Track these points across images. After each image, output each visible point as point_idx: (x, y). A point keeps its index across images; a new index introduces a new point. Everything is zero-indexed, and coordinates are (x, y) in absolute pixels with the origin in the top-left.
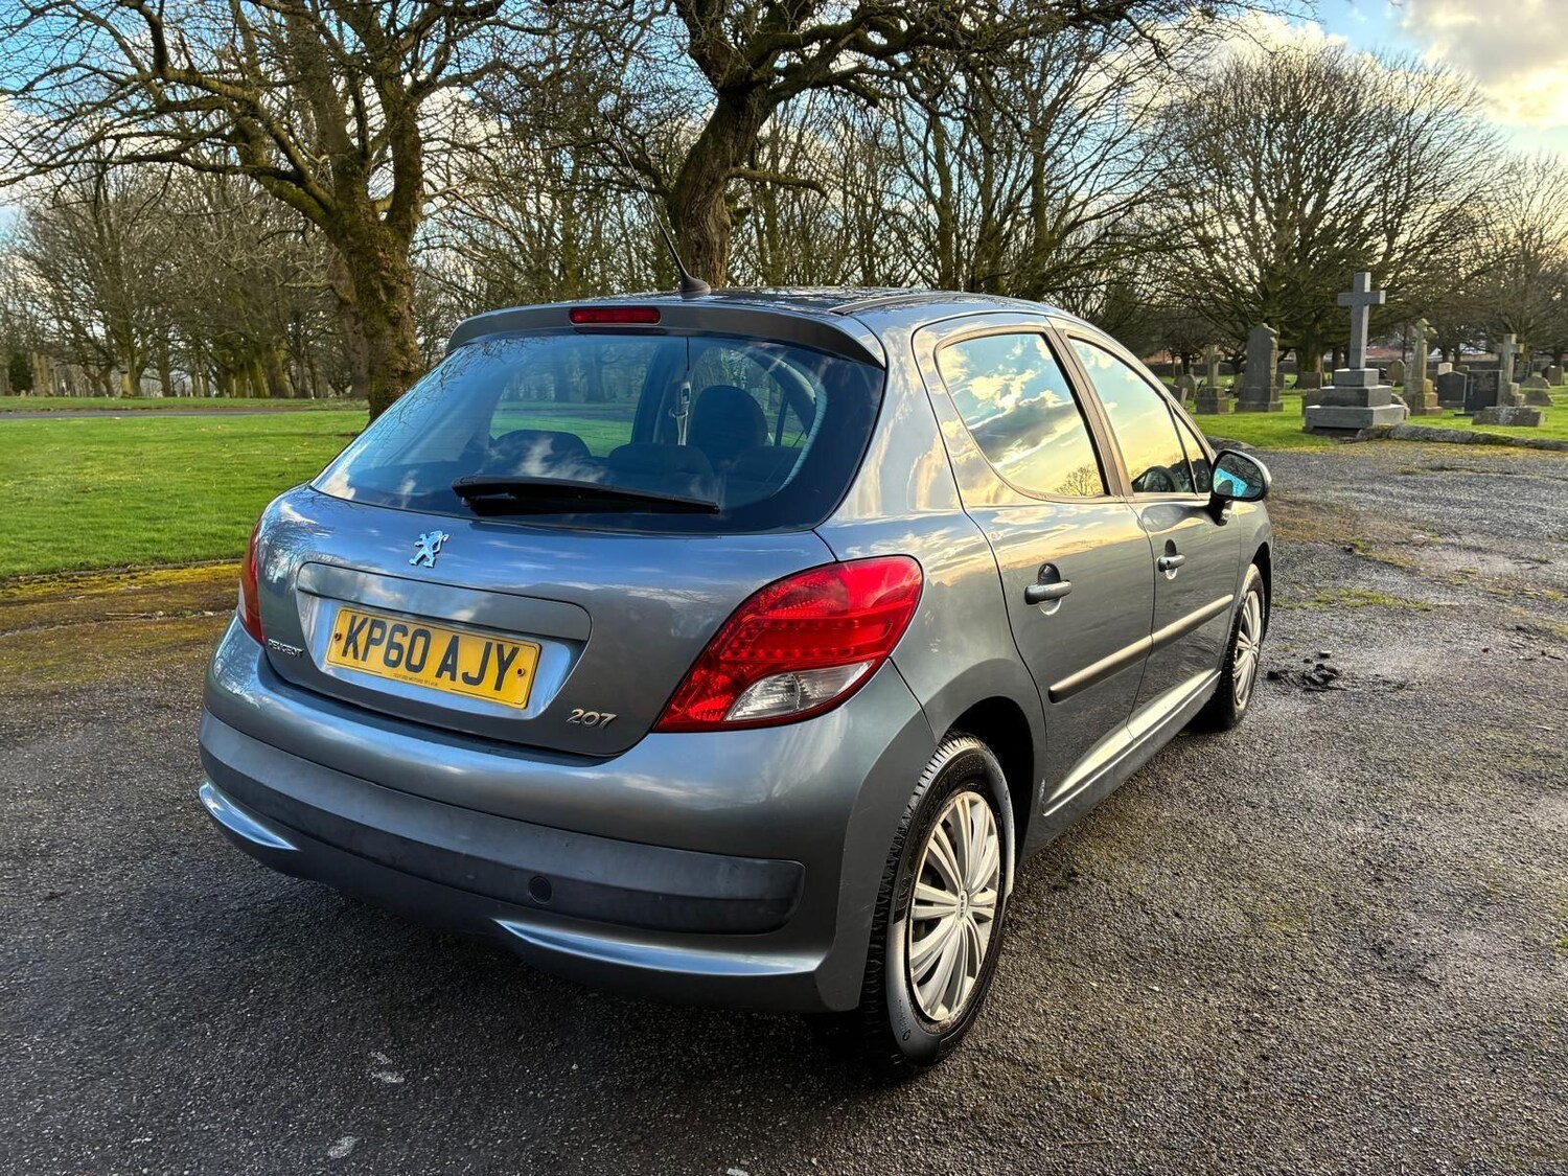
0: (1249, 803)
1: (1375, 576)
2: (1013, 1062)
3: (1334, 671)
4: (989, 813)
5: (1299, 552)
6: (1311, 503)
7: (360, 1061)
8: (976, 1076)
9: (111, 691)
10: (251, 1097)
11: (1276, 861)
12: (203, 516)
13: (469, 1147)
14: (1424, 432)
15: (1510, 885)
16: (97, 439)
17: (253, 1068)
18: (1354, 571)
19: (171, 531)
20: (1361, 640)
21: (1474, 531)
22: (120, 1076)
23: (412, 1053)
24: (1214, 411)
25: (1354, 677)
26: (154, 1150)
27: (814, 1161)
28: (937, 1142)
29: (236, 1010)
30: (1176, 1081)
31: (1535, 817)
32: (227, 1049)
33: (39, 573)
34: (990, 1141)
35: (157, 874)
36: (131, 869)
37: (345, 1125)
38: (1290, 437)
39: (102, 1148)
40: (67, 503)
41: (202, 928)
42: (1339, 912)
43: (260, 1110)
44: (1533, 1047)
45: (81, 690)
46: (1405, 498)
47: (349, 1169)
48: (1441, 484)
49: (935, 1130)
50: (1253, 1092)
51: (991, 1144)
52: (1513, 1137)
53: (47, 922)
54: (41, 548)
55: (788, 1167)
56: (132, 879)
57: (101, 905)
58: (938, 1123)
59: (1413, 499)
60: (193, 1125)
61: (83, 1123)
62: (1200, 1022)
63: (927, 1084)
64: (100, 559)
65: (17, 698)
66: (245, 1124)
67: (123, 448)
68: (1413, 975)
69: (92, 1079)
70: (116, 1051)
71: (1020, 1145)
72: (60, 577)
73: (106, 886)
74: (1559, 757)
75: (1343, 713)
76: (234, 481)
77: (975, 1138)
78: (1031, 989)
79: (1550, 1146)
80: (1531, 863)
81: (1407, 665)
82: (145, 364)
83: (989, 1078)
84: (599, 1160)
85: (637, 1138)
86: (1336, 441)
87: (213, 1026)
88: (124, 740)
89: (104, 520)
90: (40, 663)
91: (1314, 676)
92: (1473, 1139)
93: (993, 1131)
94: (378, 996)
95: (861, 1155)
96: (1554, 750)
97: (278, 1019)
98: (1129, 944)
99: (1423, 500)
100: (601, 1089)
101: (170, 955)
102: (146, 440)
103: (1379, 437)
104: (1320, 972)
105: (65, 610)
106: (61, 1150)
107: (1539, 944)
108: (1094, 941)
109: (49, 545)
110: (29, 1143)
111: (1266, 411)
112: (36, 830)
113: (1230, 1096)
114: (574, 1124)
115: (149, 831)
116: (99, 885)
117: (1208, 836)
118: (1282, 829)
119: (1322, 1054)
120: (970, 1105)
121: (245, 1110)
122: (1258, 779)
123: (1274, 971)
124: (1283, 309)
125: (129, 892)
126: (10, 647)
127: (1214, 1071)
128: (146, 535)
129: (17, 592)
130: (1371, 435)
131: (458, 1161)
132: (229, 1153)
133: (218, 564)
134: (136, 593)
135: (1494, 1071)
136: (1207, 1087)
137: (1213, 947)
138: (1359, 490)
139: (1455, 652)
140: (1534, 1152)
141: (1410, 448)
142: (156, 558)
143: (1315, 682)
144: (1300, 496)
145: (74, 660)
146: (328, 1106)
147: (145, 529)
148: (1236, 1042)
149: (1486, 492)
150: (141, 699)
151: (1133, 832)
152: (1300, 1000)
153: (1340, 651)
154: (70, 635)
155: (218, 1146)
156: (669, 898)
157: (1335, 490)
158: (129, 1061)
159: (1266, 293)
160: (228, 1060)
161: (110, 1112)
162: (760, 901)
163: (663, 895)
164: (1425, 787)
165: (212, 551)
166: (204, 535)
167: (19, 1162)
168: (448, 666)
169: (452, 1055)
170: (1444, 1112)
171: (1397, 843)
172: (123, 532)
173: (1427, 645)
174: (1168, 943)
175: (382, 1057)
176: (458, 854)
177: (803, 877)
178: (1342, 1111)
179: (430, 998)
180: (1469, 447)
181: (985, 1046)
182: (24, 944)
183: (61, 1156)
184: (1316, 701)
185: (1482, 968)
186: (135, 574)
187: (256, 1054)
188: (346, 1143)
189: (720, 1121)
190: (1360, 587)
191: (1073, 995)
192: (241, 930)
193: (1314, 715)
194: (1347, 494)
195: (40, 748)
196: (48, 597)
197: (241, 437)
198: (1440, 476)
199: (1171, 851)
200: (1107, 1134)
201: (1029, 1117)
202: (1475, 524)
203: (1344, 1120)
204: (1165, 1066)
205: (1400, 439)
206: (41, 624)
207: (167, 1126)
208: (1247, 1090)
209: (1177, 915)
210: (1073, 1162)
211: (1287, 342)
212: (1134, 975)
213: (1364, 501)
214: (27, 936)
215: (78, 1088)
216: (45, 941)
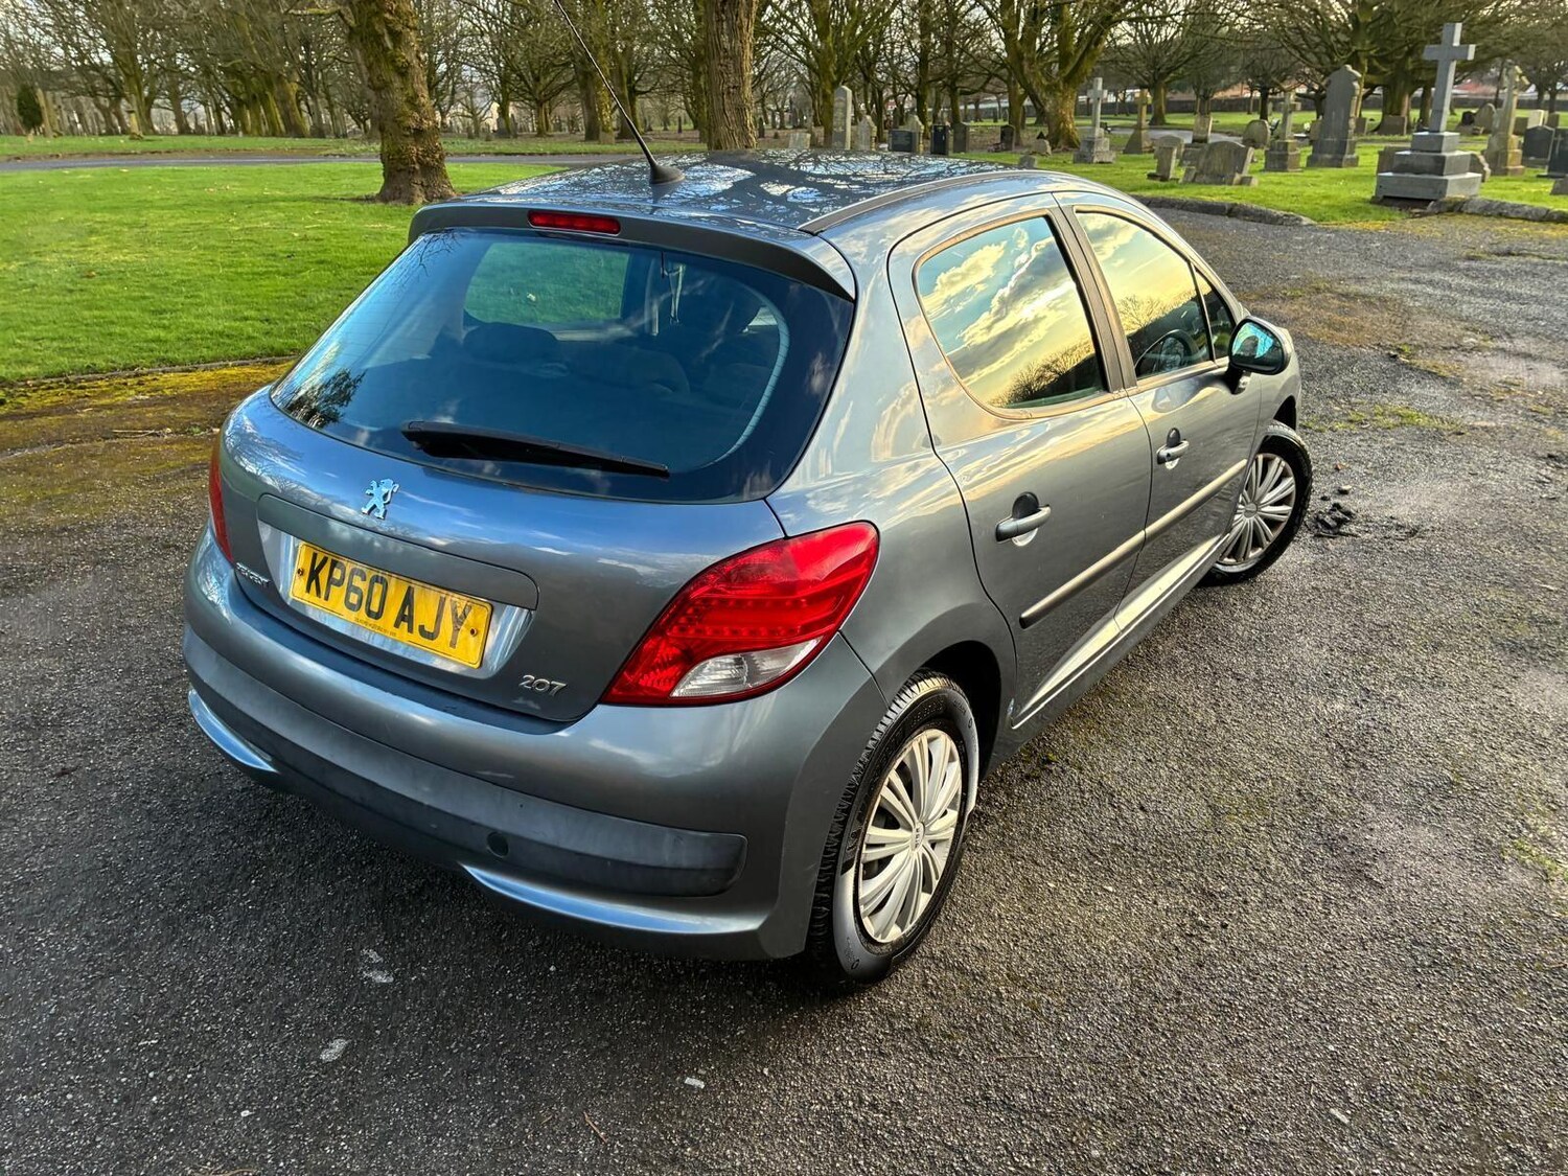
0: (1235, 676)
1: (1416, 389)
2: (962, 970)
3: (1348, 514)
4: (951, 744)
5: (1341, 358)
6: (1364, 296)
7: (353, 958)
8: (926, 986)
9: (120, 527)
10: (251, 995)
11: (1250, 745)
12: (210, 309)
13: (451, 1050)
14: (1499, 206)
15: (1474, 776)
16: (102, 203)
17: (253, 966)
18: (1395, 382)
19: (177, 328)
20: (1383, 471)
21: (1528, 333)
22: (128, 974)
23: (402, 950)
24: (1283, 168)
25: (1368, 519)
26: (160, 1052)
27: (766, 1071)
28: (881, 1054)
29: (239, 901)
30: (1112, 992)
31: (1517, 693)
32: (230, 944)
33: (47, 377)
34: (931, 1053)
35: (164, 748)
36: (139, 741)
37: (337, 1027)
38: (1354, 210)
39: (112, 1050)
40: (71, 291)
41: (207, 810)
42: (1301, 803)
43: (259, 1009)
44: (1462, 962)
45: (89, 526)
46: (1461, 290)
47: (340, 1071)
48: (1505, 274)
49: (881, 1041)
50: (1184, 1004)
51: (931, 1056)
52: (1424, 1060)
53: (59, 802)
54: (47, 348)
55: (741, 1076)
56: (140, 753)
57: (110, 783)
58: (885, 1034)
59: (1472, 292)
60: (196, 1026)
61: (93, 1026)
62: (1145, 925)
63: (879, 993)
64: (107, 361)
65: (27, 535)
66: (244, 1025)
67: (128, 218)
68: (1359, 874)
69: (102, 977)
70: (125, 947)
71: (957, 1057)
72: (67, 382)
73: (115, 761)
74: (1557, 623)
75: (1348, 565)
76: (241, 264)
77: (917, 1050)
78: (990, 891)
79: (1457, 1070)
80: (1502, 749)
81: (1425, 504)
82: (153, 94)
83: (937, 988)
84: (569, 1067)
85: (605, 1044)
86: (1404, 213)
87: (217, 919)
88: (133, 588)
89: (108, 313)
90: (49, 493)
91: (1328, 519)
92: (1385, 1060)
93: (934, 1044)
94: (372, 888)
95: (810, 1065)
96: (1552, 615)
97: (278, 911)
98: (1091, 840)
99: (1483, 294)
100: (576, 992)
101: (175, 840)
102: (152, 205)
103: (1450, 210)
104: (1270, 871)
105: (74, 426)
106: (74, 1054)
107: (1490, 843)
108: (1058, 837)
109: (55, 344)
110: (44, 1046)
111: (1339, 166)
112: (47, 695)
113: (1161, 1006)
114: (549, 1028)
115: (156, 698)
116: (109, 759)
117: (1188, 715)
118: (1262, 706)
119: (1256, 963)
120: (916, 1015)
121: (244, 1008)
122: (1248, 646)
123: (1226, 871)
124: (1372, 43)
125: (138, 768)
126: (19, 471)
127: (1151, 981)
128: (152, 333)
129: (25, 402)
130: (1443, 209)
131: (440, 1065)
132: (230, 1055)
133: (226, 366)
134: (143, 404)
135: (1419, 986)
136: (1140, 998)
137: (1172, 844)
138: (1417, 281)
139: (1478, 488)
140: (1441, 1077)
141: (1480, 224)
142: (163, 360)
143: (1327, 526)
144: (1354, 288)
145: (83, 490)
146: (321, 1006)
147: (152, 326)
148: (1177, 949)
149: (1549, 284)
150: (149, 538)
151: (1114, 710)
152: (1245, 902)
153: (1361, 486)
154: (78, 456)
155: (219, 1048)
156: (618, 864)
157: (1392, 281)
158: (136, 957)
159: (1356, 23)
160: (230, 956)
161: (118, 1013)
162: (703, 870)
163: (612, 860)
164: (1412, 658)
165: (219, 352)
166: (211, 334)
167: (37, 1066)
168: (405, 617)
169: (439, 953)
170: (1363, 1029)
171: (1371, 724)
172: (128, 330)
173: (1451, 479)
174: (1129, 839)
175: (373, 955)
176: (421, 804)
177: (746, 848)
178: (1265, 1024)
179: (420, 891)
180: (1542, 225)
181: (938, 954)
182: (37, 826)
183: (74, 1059)
184: (1324, 550)
185: (1427, 868)
186: (142, 378)
187: (256, 950)
188: (338, 1046)
189: (684, 1029)
190: (1398, 403)
191: (1030, 896)
192: (244, 813)
193: (1319, 567)
194: (1403, 286)
195: (51, 595)
196: (57, 409)
197: (250, 202)
198: (1507, 263)
199: (1148, 734)
200: (1040, 1048)
201: (970, 1029)
202: (1530, 325)
203: (1265, 1033)
204: (1105, 975)
205: (1471, 214)
206: (49, 443)
207: (173, 1026)
208: (1178, 1000)
209: (1142, 808)
210: (1004, 1077)
211: (1372, 78)
212: (1092, 874)
213: (1418, 292)
214: (39, 817)
215: (88, 987)
216: (57, 824)
